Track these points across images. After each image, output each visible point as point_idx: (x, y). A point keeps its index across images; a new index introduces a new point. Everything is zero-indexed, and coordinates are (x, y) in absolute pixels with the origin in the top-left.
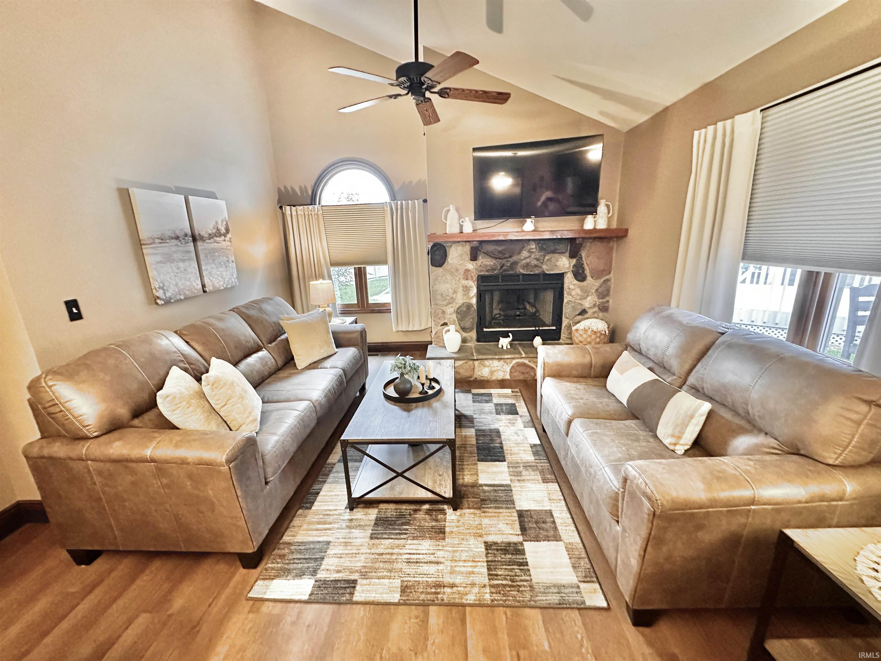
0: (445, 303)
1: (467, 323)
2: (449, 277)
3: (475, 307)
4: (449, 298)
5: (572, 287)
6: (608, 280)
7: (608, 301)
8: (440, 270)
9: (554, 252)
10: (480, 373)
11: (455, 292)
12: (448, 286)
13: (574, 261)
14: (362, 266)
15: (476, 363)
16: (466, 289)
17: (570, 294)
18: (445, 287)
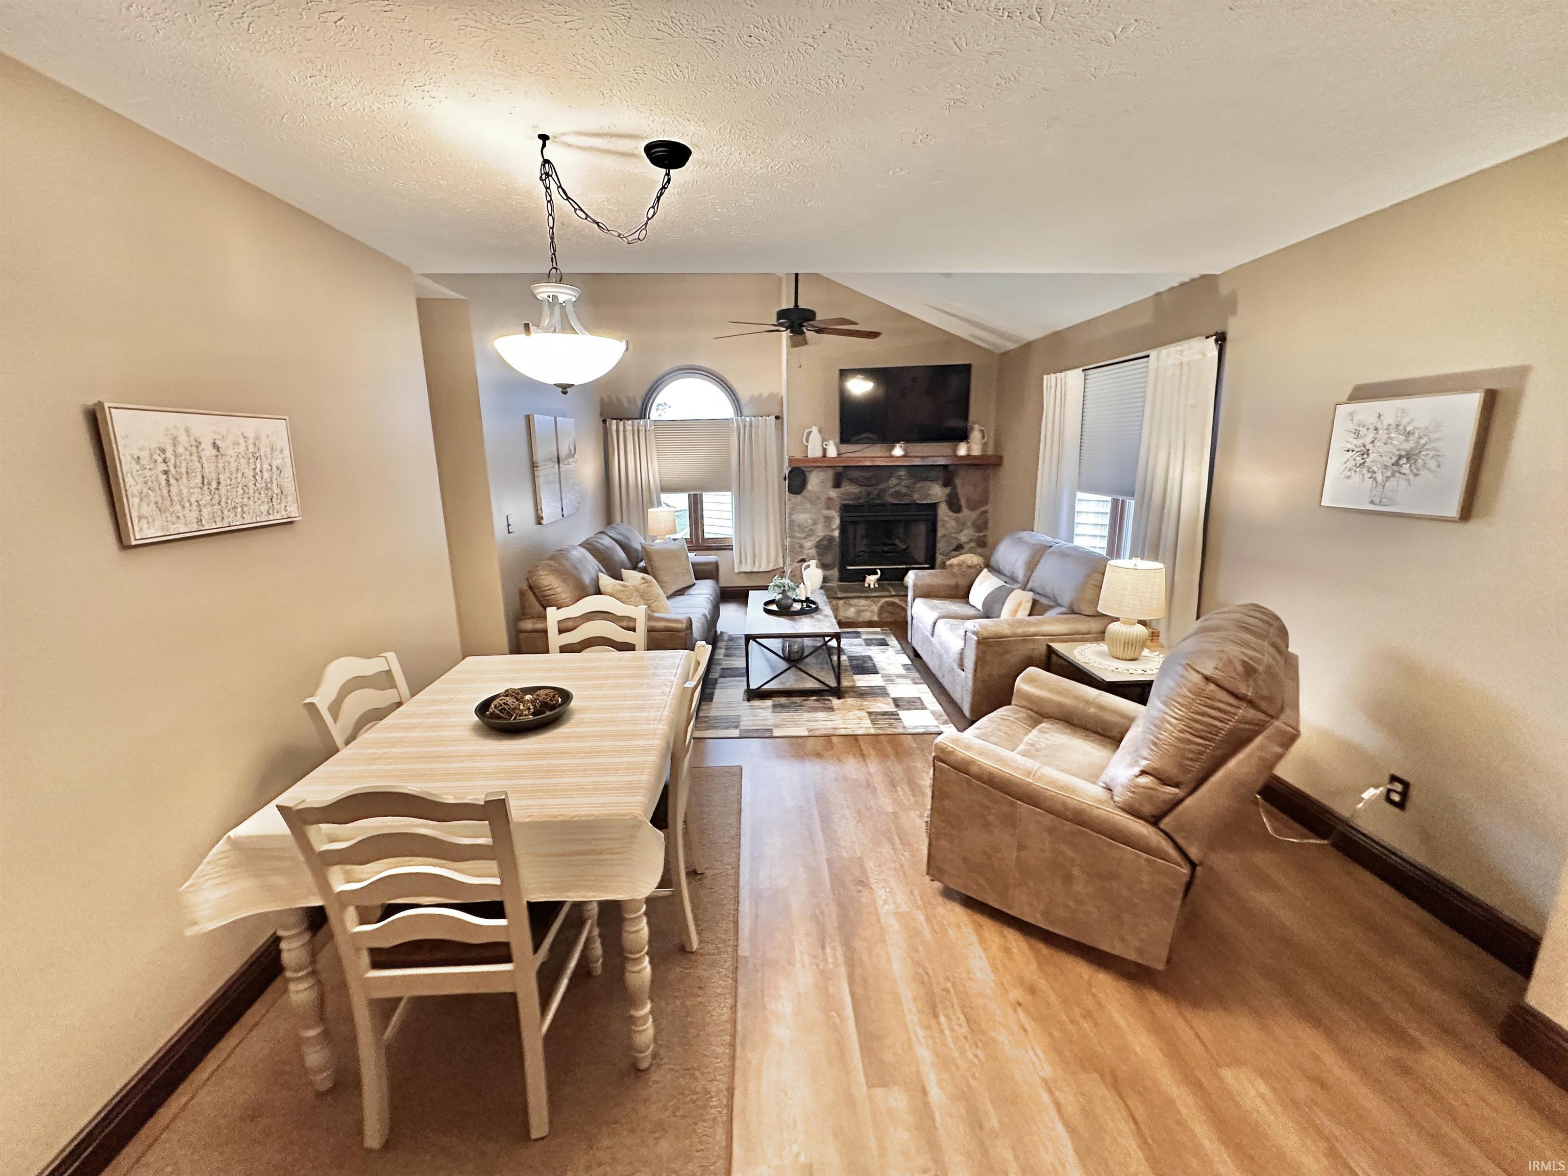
0: (803, 535)
1: (829, 559)
2: (808, 506)
3: (837, 540)
4: (807, 530)
5: (946, 519)
6: (985, 512)
7: (985, 536)
8: (798, 498)
9: (925, 479)
10: (844, 614)
11: (815, 523)
12: (807, 516)
13: (948, 490)
14: (698, 492)
15: (841, 602)
16: (828, 519)
17: (944, 527)
18: (803, 517)
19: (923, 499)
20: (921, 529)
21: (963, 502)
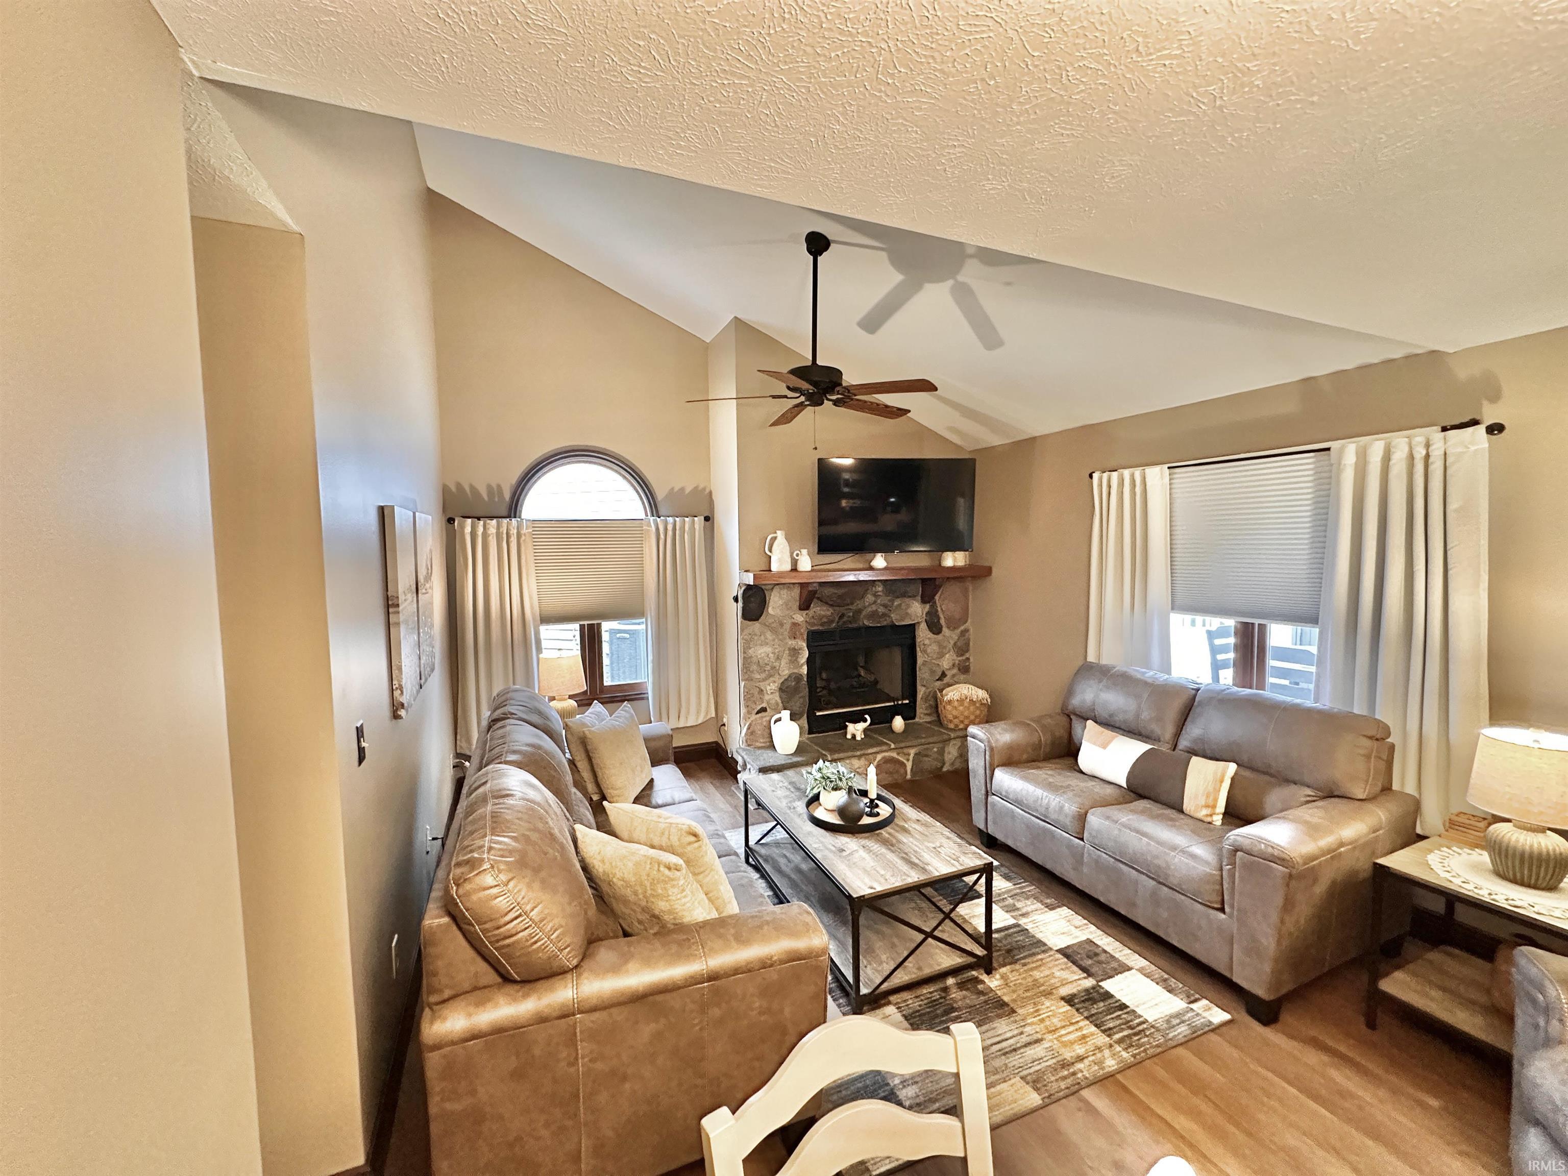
0: (763, 676)
1: (796, 706)
2: (769, 635)
3: (806, 679)
4: (768, 668)
5: (927, 642)
6: (967, 631)
7: (968, 659)
8: (756, 626)
9: (904, 595)
11: (778, 658)
12: (768, 649)
13: (928, 606)
14: (596, 622)
16: (795, 652)
17: (925, 651)
18: (762, 652)
19: (901, 620)
20: (897, 656)
21: (943, 620)
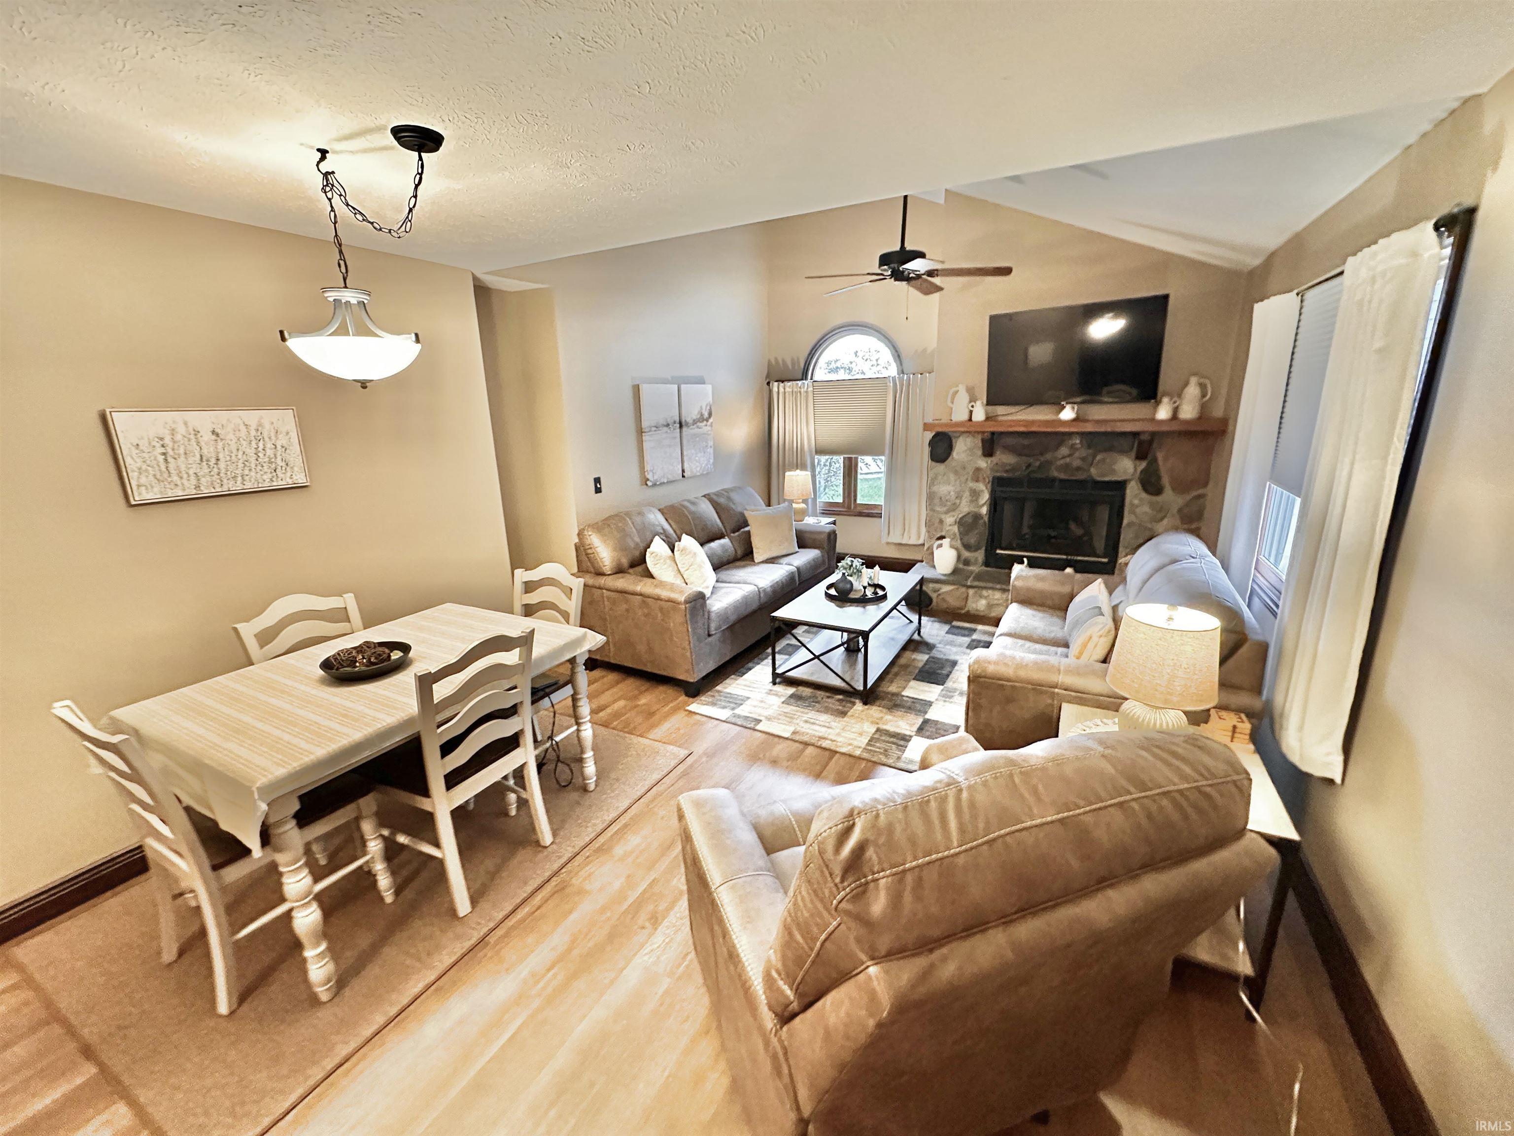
0: (945, 509)
1: (972, 540)
2: (952, 477)
3: (986, 519)
4: (949, 504)
5: (1137, 501)
6: (1201, 496)
7: (1199, 528)
8: (941, 468)
9: (1111, 450)
10: (974, 606)
11: (959, 496)
12: (950, 488)
13: (1143, 465)
14: (853, 456)
15: (971, 592)
16: (975, 494)
17: (1133, 512)
18: (946, 489)
19: (1103, 476)
20: (1103, 513)
21: (1166, 481)
